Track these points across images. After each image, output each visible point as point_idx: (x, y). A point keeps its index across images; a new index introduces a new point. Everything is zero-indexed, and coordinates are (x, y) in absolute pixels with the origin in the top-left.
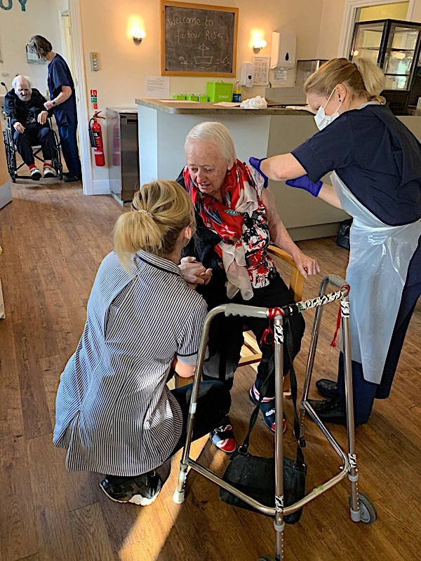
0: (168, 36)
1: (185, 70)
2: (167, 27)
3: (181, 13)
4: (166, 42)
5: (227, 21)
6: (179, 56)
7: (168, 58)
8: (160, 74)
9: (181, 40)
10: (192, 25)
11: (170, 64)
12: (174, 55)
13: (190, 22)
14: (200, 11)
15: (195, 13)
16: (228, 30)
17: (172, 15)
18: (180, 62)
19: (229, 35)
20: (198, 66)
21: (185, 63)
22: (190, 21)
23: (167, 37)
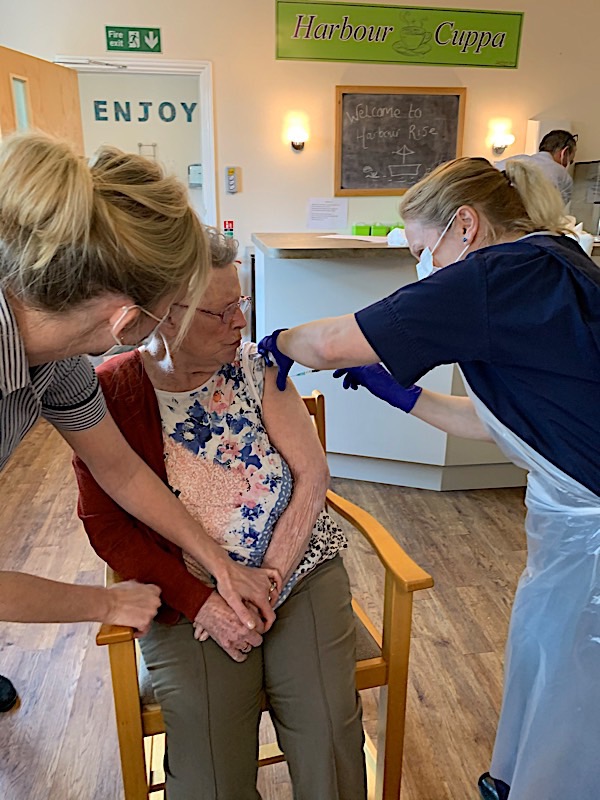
0: (347, 138)
1: (373, 187)
2: (346, 123)
3: (368, 103)
4: (343, 146)
5: (447, 108)
6: (364, 165)
7: (347, 170)
8: (333, 194)
9: (368, 142)
10: (387, 119)
11: (348, 178)
12: (356, 165)
13: (382, 115)
14: (400, 98)
15: (392, 101)
16: (449, 122)
17: (353, 106)
18: (366, 174)
19: (449, 130)
20: (395, 179)
21: (374, 176)
22: (382, 112)
23: (345, 139)
